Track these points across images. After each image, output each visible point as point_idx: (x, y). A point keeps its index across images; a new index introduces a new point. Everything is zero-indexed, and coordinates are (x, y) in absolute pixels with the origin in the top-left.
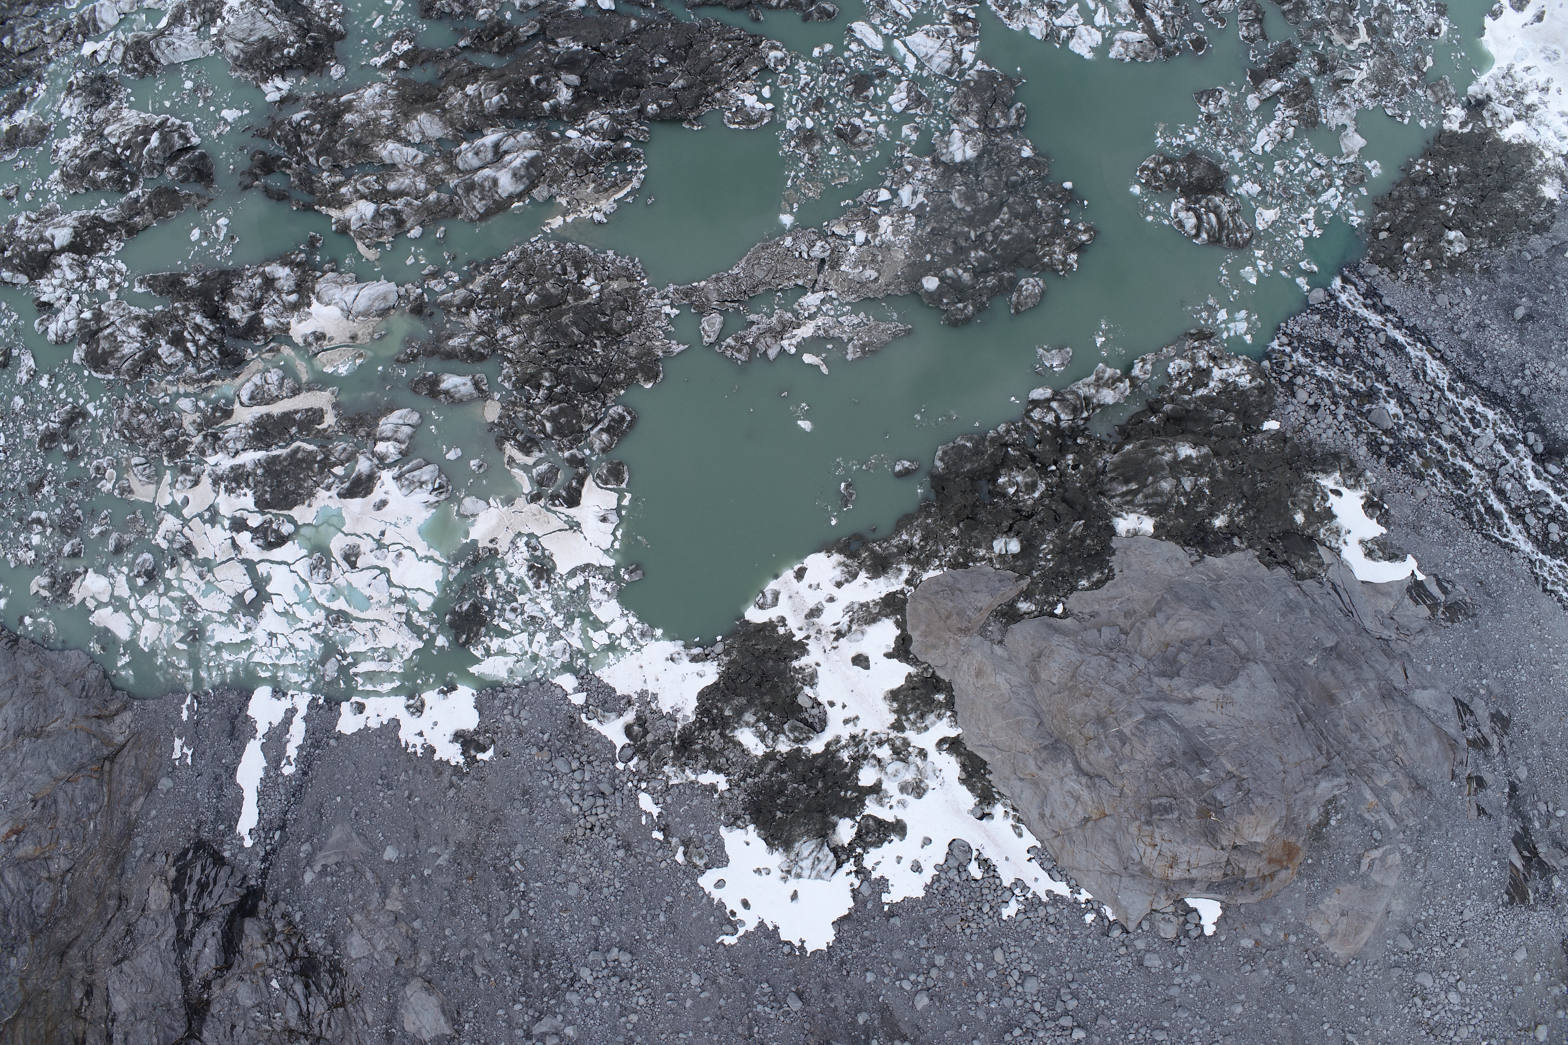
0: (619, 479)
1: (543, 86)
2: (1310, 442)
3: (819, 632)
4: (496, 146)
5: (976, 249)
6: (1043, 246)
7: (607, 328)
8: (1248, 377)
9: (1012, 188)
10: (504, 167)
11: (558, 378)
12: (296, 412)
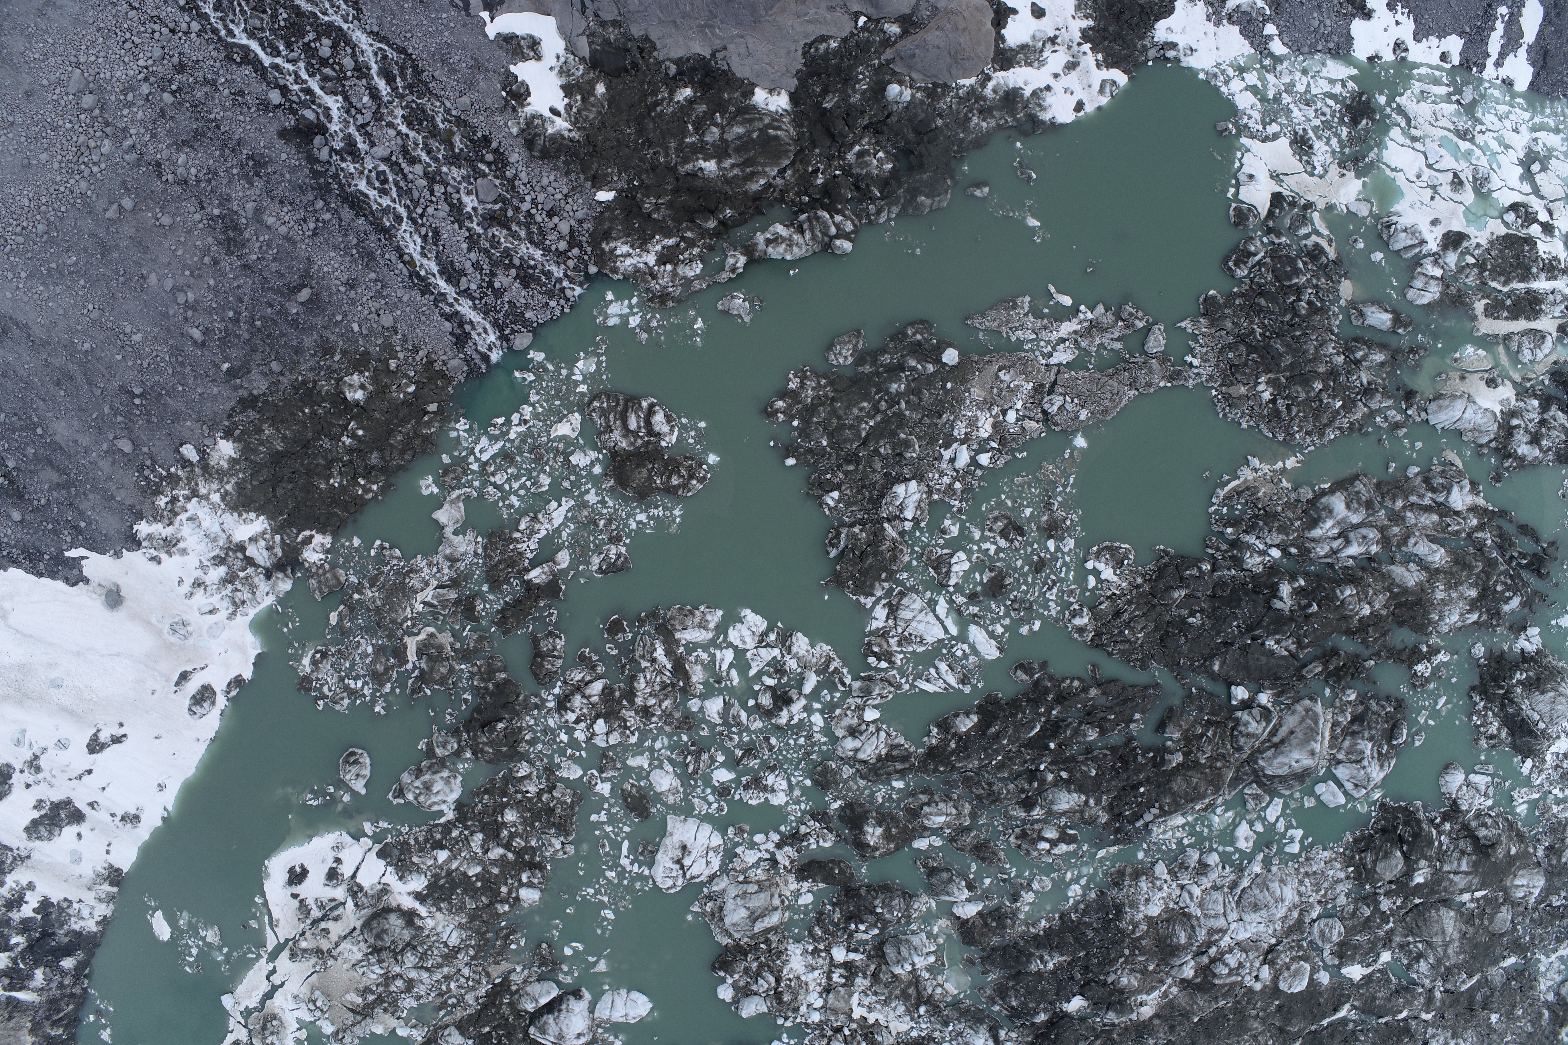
0: (1239, 212)
1: (1304, 602)
2: (567, 174)
3: (1069, 48)
4: (1348, 542)
5: (898, 393)
6: (825, 396)
7: (1251, 349)
8: (618, 252)
9: (853, 458)
10: (1338, 523)
11: (1293, 309)
12: (1507, 318)
